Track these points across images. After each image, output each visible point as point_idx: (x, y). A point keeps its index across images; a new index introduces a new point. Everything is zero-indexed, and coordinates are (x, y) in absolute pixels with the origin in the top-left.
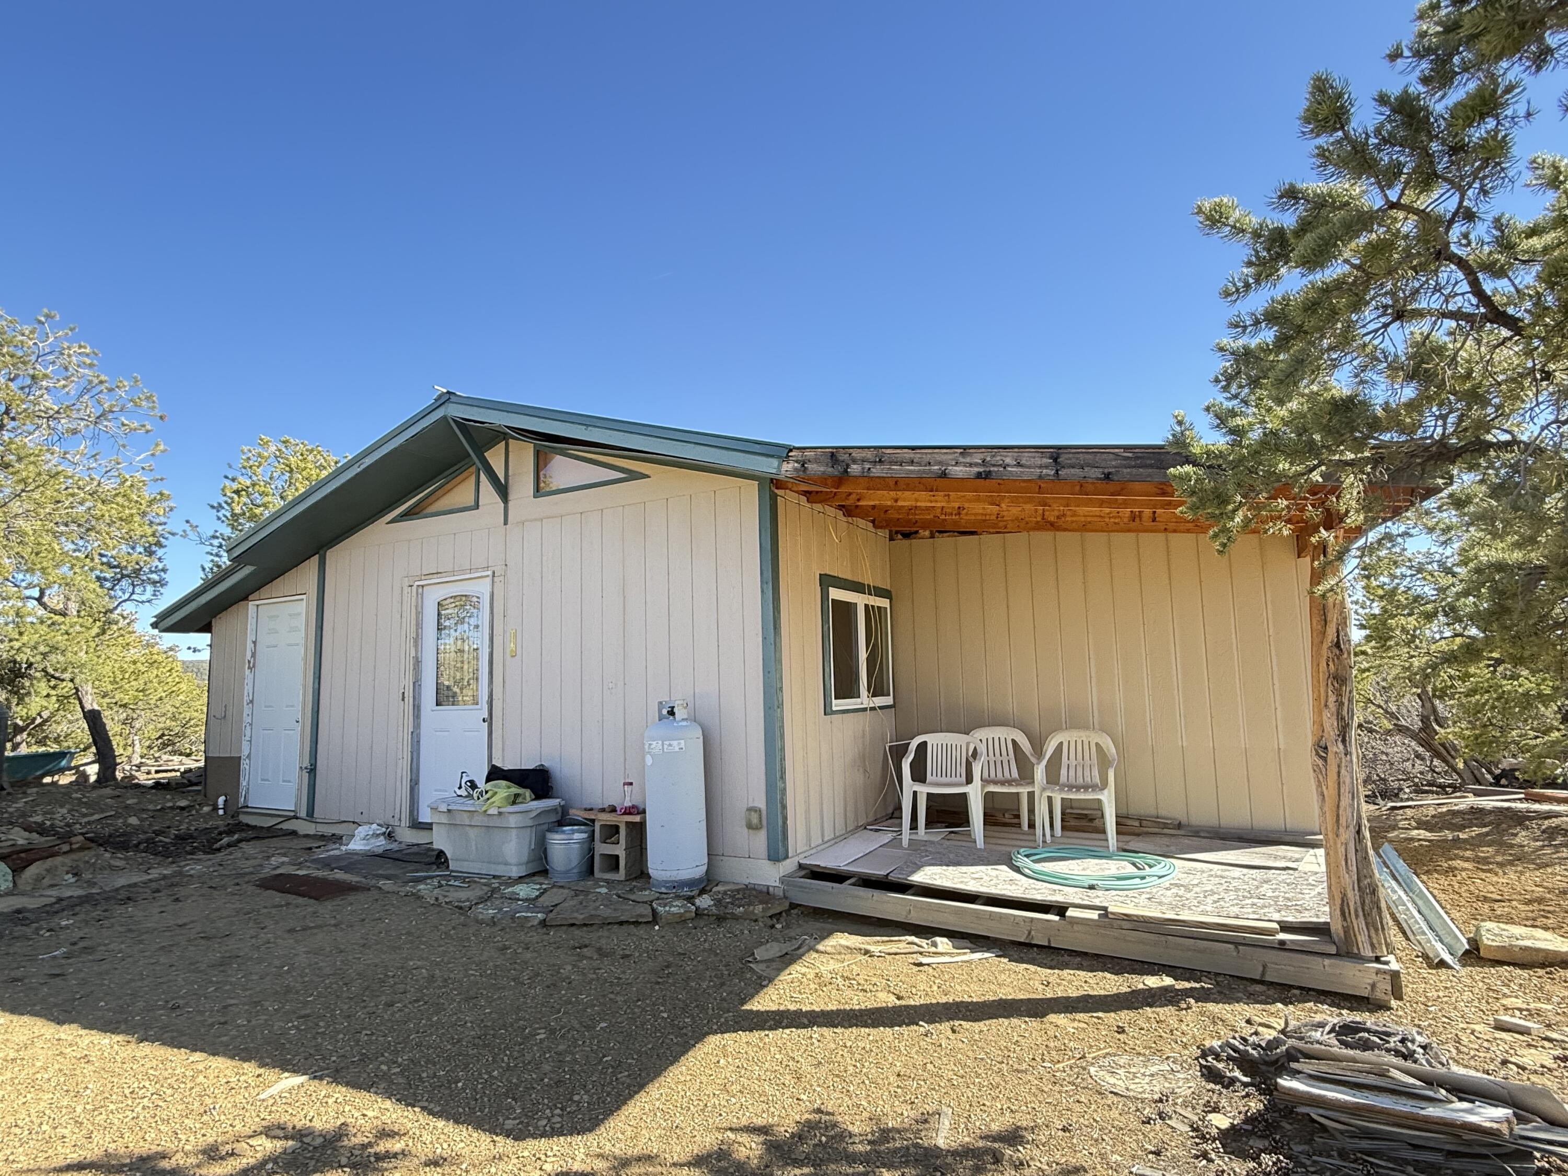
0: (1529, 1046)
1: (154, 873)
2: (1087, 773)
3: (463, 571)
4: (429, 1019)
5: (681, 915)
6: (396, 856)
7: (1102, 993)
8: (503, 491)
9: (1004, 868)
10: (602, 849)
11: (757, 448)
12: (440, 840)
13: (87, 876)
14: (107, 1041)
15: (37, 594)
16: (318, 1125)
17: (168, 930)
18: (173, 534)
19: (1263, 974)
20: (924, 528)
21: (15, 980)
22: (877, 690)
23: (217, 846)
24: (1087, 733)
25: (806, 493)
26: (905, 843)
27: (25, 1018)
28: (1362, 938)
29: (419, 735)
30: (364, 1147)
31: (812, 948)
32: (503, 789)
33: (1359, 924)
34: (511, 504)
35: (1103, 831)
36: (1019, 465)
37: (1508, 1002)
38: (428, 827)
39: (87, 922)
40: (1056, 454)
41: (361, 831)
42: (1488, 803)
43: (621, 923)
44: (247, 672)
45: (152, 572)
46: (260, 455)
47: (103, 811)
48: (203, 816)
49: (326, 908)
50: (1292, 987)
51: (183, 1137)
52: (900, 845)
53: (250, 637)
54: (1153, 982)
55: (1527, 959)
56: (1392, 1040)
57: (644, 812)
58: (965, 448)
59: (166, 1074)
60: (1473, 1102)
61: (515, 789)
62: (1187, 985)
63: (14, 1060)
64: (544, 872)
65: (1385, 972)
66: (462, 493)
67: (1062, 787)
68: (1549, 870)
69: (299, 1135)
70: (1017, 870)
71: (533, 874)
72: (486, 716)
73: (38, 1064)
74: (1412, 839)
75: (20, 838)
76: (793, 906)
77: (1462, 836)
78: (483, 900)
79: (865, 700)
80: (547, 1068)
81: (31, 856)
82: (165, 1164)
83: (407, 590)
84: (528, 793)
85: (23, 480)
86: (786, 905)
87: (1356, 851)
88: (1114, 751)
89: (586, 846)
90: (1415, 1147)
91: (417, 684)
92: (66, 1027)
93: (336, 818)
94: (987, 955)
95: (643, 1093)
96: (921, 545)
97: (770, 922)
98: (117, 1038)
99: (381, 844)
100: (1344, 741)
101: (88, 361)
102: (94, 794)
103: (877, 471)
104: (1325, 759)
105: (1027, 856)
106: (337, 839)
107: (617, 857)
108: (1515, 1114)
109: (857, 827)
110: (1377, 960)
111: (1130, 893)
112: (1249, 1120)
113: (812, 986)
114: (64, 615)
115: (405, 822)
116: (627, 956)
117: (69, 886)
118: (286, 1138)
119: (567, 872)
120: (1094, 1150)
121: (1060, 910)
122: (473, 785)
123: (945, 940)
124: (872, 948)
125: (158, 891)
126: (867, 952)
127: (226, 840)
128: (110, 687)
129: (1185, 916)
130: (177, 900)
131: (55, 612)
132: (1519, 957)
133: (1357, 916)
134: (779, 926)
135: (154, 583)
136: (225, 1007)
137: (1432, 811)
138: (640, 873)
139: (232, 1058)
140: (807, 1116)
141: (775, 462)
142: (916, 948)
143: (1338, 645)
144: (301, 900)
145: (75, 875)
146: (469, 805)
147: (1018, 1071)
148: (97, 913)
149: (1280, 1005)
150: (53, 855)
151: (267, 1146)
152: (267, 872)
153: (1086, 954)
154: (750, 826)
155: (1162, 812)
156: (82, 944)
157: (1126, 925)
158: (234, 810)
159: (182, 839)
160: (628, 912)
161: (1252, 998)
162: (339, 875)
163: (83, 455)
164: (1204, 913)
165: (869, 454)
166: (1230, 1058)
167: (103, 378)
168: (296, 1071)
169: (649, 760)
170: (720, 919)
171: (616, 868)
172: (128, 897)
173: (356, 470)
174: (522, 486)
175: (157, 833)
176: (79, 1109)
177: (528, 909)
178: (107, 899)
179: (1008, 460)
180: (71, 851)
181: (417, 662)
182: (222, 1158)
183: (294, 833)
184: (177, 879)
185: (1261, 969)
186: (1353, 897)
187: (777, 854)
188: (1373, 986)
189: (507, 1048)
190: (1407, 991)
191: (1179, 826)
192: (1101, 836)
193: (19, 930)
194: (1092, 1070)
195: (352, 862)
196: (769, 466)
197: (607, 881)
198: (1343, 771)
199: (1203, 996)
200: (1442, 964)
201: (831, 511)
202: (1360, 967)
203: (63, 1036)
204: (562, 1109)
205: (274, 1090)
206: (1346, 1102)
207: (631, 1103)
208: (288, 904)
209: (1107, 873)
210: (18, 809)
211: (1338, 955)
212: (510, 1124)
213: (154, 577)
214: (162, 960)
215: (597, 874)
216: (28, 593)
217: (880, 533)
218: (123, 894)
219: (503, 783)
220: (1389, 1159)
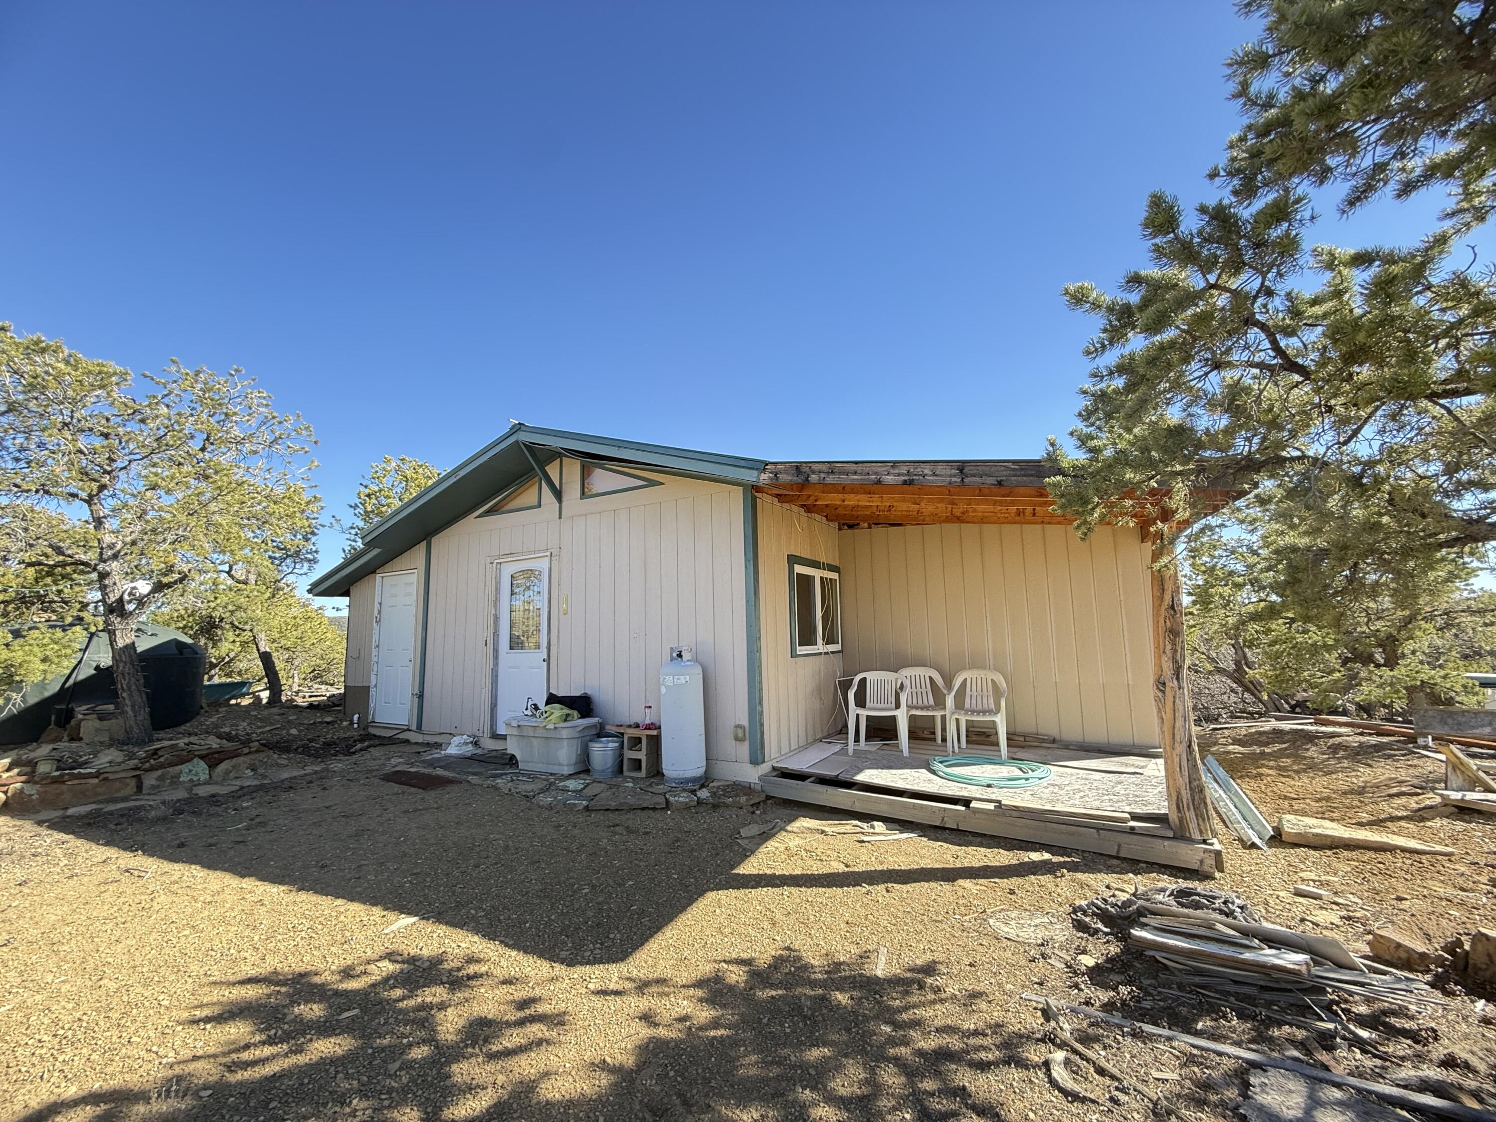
0: (1321, 908)
1: (309, 770)
2: (985, 701)
3: (529, 552)
4: (505, 877)
5: (686, 803)
6: (482, 758)
7: (998, 864)
8: (558, 494)
9: (924, 771)
10: (629, 754)
11: (743, 463)
12: (512, 747)
13: (261, 771)
14: (275, 890)
15: (227, 569)
16: (426, 953)
17: (319, 810)
18: (323, 526)
19: (1118, 851)
20: (864, 521)
21: (211, 845)
22: (830, 639)
23: (353, 750)
24: (985, 672)
25: (777, 496)
26: (850, 752)
27: (218, 873)
28: (1193, 825)
29: (497, 671)
30: (459, 969)
31: (783, 829)
32: (558, 711)
33: (1191, 815)
34: (564, 504)
35: (997, 745)
36: (934, 474)
37: (1303, 875)
38: (504, 738)
39: (261, 804)
40: (962, 466)
41: (456, 740)
42: (1286, 726)
43: (643, 809)
44: (375, 625)
45: (308, 553)
46: (384, 469)
47: (272, 724)
48: (343, 729)
49: (431, 796)
50: (1139, 861)
51: (330, 960)
52: (847, 754)
53: (377, 600)
54: (1035, 856)
55: (1319, 842)
56: (1217, 902)
57: (660, 728)
58: (894, 462)
59: (317, 914)
60: (1279, 949)
61: (567, 711)
62: (1061, 859)
63: (210, 903)
64: (587, 771)
65: (1210, 851)
66: (529, 496)
67: (967, 711)
68: (1334, 776)
69: (413, 960)
70: (934, 772)
71: (579, 773)
72: (546, 657)
73: (228, 906)
74: (1229, 753)
75: (214, 743)
76: (769, 798)
77: (1267, 750)
78: (543, 791)
79: (820, 646)
80: (590, 913)
81: (222, 757)
82: (317, 980)
83: (489, 566)
84: (575, 713)
85: (219, 488)
86: (763, 797)
87: (1188, 760)
88: (1005, 685)
89: (617, 753)
90: (1236, 982)
91: (496, 634)
92: (246, 879)
93: (438, 731)
94: (911, 835)
95: (660, 934)
96: (861, 534)
97: (751, 809)
98: (282, 888)
99: (469, 750)
100: (1178, 678)
101: (265, 402)
102: (266, 712)
103: (830, 479)
104: (1164, 692)
105: (941, 762)
106: (438, 746)
107: (640, 761)
108: (1312, 959)
109: (815, 741)
110: (1205, 842)
111: (1018, 791)
112: (1109, 960)
113: (783, 857)
114: (245, 583)
115: (487, 734)
116: (647, 833)
117: (249, 778)
118: (403, 962)
119: (603, 771)
120: (993, 981)
121: (966, 802)
122: (536, 708)
123: (881, 824)
124: (826, 829)
125: (311, 782)
126: (823, 832)
127: (359, 746)
128: (278, 636)
129: (1059, 807)
130: (325, 789)
131: (238, 582)
132: (1313, 841)
133: (1189, 809)
134: (758, 812)
135: (309, 561)
136: (360, 867)
137: (1244, 732)
138: (656, 772)
139: (365, 903)
140: (780, 952)
141: (755, 473)
142: (859, 830)
143: (1172, 607)
144: (413, 790)
145: (253, 770)
146: (533, 722)
147: (936, 921)
148: (268, 798)
149: (1131, 875)
150: (236, 756)
151: (388, 967)
152: (388, 769)
153: (985, 835)
154: (737, 739)
155: (1042, 730)
156: (258, 820)
157: (1015, 814)
158: (365, 724)
159: (328, 744)
160: (648, 800)
161: (1110, 870)
162: (440, 772)
163: (261, 469)
164: (1074, 806)
165: (824, 468)
166: (1094, 914)
167: (275, 414)
168: (410, 913)
169: (663, 690)
170: (715, 807)
171: (639, 768)
172: (290, 786)
173: (453, 480)
174: (572, 491)
175: (311, 740)
176: (256, 938)
177: (575, 798)
178: (275, 788)
179: (926, 471)
180: (250, 753)
181: (496, 618)
182: (358, 976)
183: (407, 741)
184: (325, 774)
185: (1116, 848)
186: (1186, 795)
187: (756, 759)
188: (1202, 862)
189: (561, 899)
190: (1227, 865)
191: (1054, 741)
192: (995, 748)
193: (213, 810)
194: (991, 921)
195: (450, 763)
196: (750, 476)
197: (632, 778)
198: (1177, 701)
199: (1073, 868)
200: (1253, 846)
201: (796, 509)
202: (1191, 847)
203: (244, 886)
204: (601, 944)
205: (394, 927)
206: (1183, 948)
207: (652, 940)
208: (403, 792)
209: (1001, 775)
210: (213, 723)
211: (1174, 838)
212: (564, 954)
213: (310, 556)
214: (314, 832)
215: (626, 773)
216: (221, 568)
217: (832, 524)
218: (287, 785)
219: (558, 706)
220: (1216, 992)
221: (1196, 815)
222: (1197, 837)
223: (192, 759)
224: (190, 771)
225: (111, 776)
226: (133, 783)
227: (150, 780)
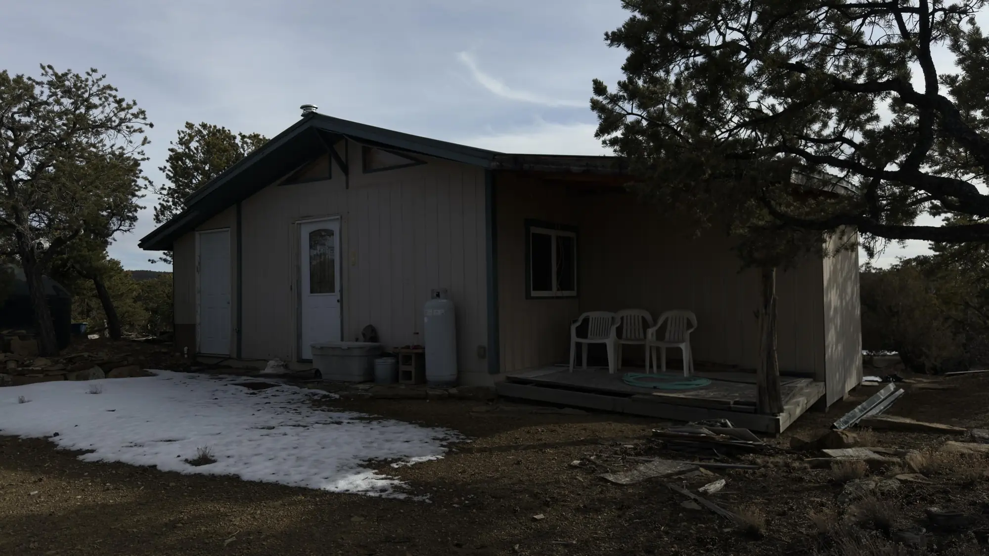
2: (681, 335)
3: (323, 216)
5: (440, 395)
8: (345, 169)
10: (403, 368)
12: (317, 366)
22: (564, 285)
29: (300, 311)
34: (350, 177)
41: (270, 364)
43: (410, 398)
44: (196, 274)
46: (189, 135)
53: (197, 254)
57: (424, 347)
64: (372, 379)
65: (773, 420)
66: (321, 169)
67: (666, 342)
71: (367, 380)
72: (339, 298)
76: (500, 396)
79: (554, 292)
83: (290, 226)
86: (496, 395)
89: (394, 367)
91: (299, 281)
93: (254, 358)
99: (280, 370)
104: (757, 317)
107: (411, 372)
115: (295, 359)
119: (384, 379)
138: (422, 379)
141: (487, 162)
154: (479, 356)
160: (414, 394)
165: (533, 159)
169: (426, 320)
170: (460, 398)
171: (410, 379)
174: (356, 167)
177: (364, 392)
181: (299, 268)
187: (495, 369)
192: (681, 371)
196: (484, 163)
197: (405, 384)
202: (762, 418)
211: (755, 413)
215: (400, 380)
223: (93, 366)
224: (94, 374)
225: (50, 373)
227: (72, 378)
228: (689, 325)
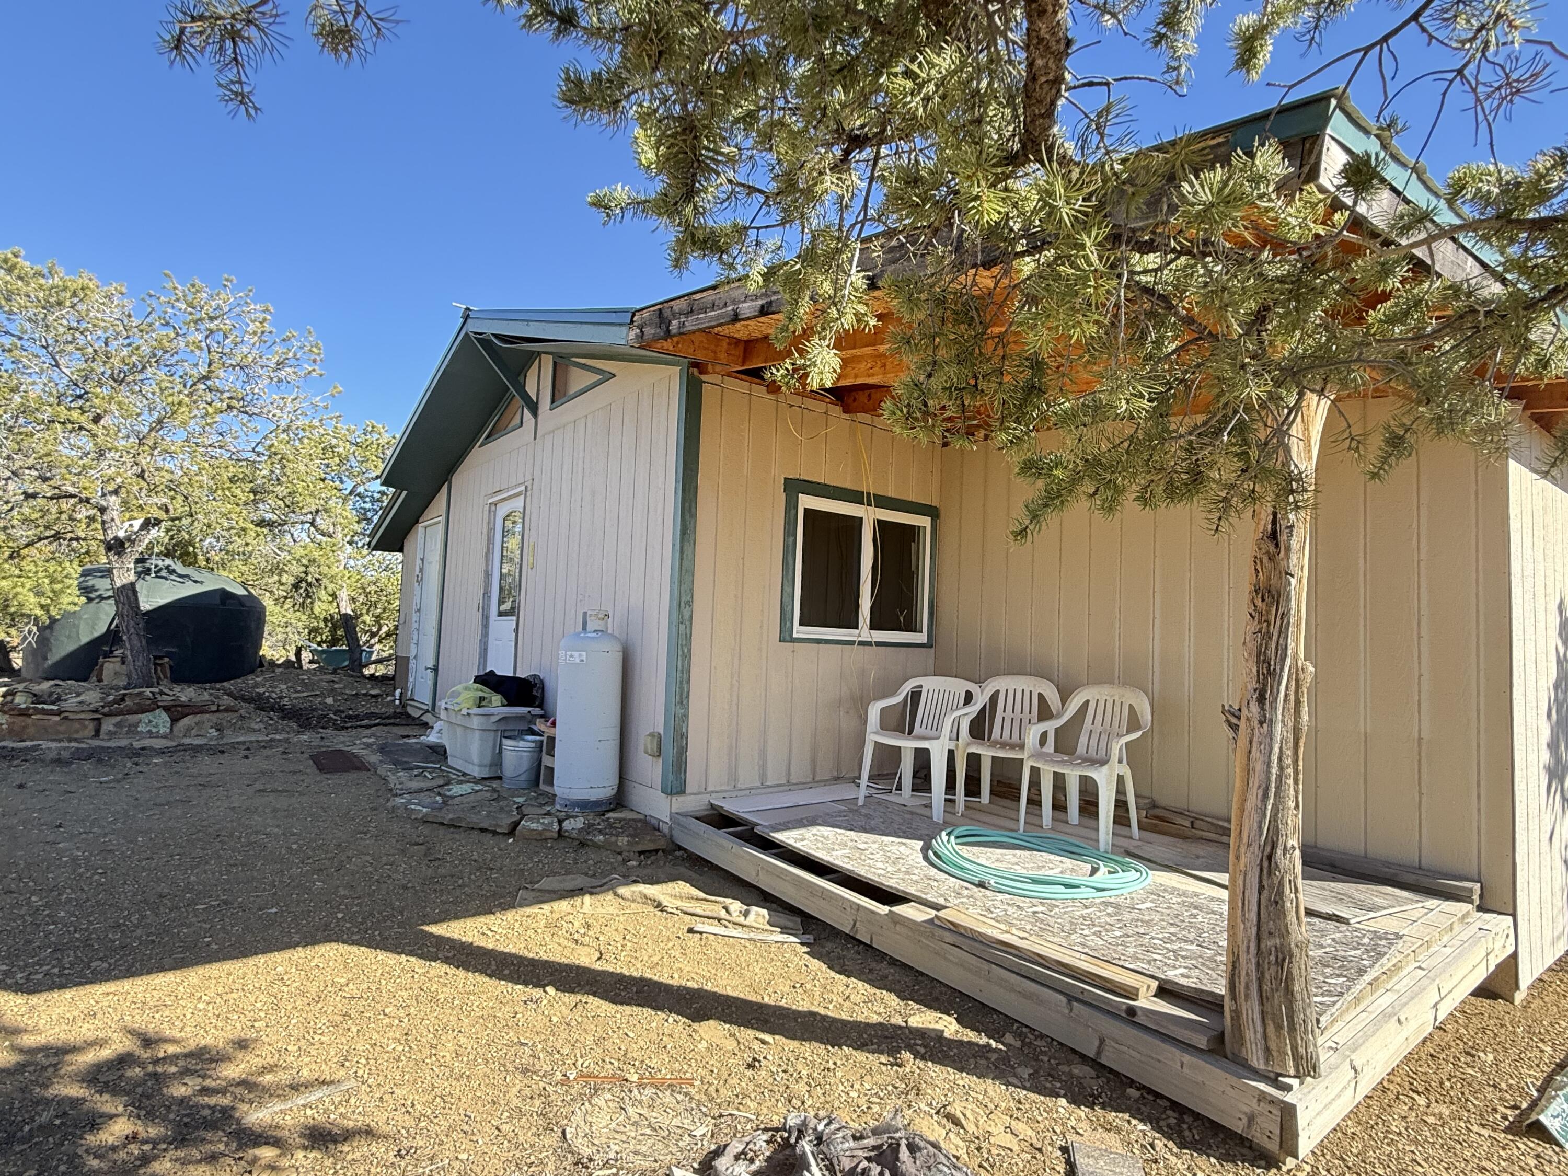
3: (508, 489)
9: (918, 844)
10: (546, 761)
11: (613, 318)
19: (1099, 1053)
22: (893, 623)
24: (1124, 693)
26: (861, 801)
28: (1252, 1035)
29: (486, 643)
32: (475, 691)
34: (540, 418)
44: (416, 584)
53: (419, 555)
54: (924, 1019)
61: (484, 693)
62: (970, 1036)
64: (500, 778)
65: (1273, 1101)
66: (513, 417)
72: (515, 626)
75: (185, 695)
76: (677, 847)
79: (865, 632)
81: (186, 710)
83: (485, 507)
84: (497, 699)
87: (1261, 888)
91: (487, 595)
100: (1261, 699)
103: (690, 324)
104: (1235, 728)
105: (963, 835)
109: (837, 779)
111: (1020, 901)
114: (331, 537)
117: (208, 737)
123: (763, 912)
124: (670, 903)
125: (249, 749)
126: (660, 905)
127: (364, 722)
133: (1247, 996)
134: (633, 863)
141: (624, 331)
142: (721, 913)
143: (1273, 536)
145: (218, 730)
150: (202, 713)
154: (653, 753)
157: (949, 938)
158: (405, 701)
165: (681, 305)
174: (545, 401)
175: (336, 712)
181: (487, 576)
183: (424, 724)
185: (1097, 1043)
186: (1248, 965)
187: (674, 787)
188: (1252, 1119)
196: (618, 338)
202: (1234, 1080)
209: (1038, 873)
211: (1216, 1054)
215: (542, 785)
219: (481, 686)
221: (1263, 1014)
222: (1257, 1060)
223: (154, 710)
224: (150, 721)
225: (71, 716)
226: (91, 726)
227: (108, 725)
228: (1134, 723)
